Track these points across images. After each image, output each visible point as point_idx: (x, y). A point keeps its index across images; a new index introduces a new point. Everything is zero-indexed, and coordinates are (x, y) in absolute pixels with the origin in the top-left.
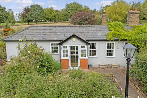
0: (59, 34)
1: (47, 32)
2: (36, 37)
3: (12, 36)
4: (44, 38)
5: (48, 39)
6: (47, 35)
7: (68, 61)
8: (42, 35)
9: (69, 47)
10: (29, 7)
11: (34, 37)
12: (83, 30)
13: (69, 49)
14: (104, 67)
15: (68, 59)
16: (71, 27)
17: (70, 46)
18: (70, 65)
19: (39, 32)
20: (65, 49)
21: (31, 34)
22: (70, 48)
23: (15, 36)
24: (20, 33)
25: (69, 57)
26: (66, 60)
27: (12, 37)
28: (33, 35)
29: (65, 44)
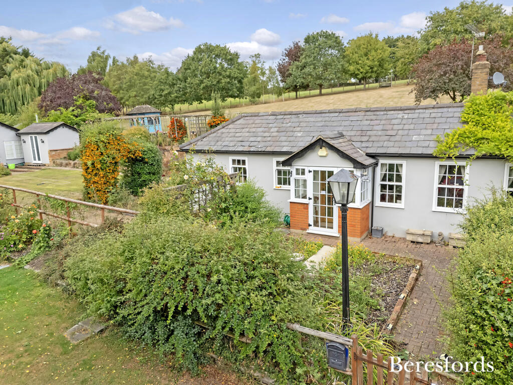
0: (299, 134)
1: (272, 130)
2: (243, 144)
3: (198, 141)
4: (260, 147)
5: (269, 149)
6: (269, 139)
7: (307, 208)
8: (259, 139)
9: (310, 172)
10: (302, 44)
11: (240, 144)
12: (372, 123)
13: (309, 177)
14: (420, 240)
15: (307, 204)
16: (341, 114)
17: (312, 169)
18: (311, 221)
19: (254, 130)
20: (300, 177)
21: (238, 135)
22: (312, 174)
23: (205, 139)
24: (215, 134)
25: (310, 199)
26: (301, 207)
27: (199, 143)
28: (240, 139)
29: (299, 164)
